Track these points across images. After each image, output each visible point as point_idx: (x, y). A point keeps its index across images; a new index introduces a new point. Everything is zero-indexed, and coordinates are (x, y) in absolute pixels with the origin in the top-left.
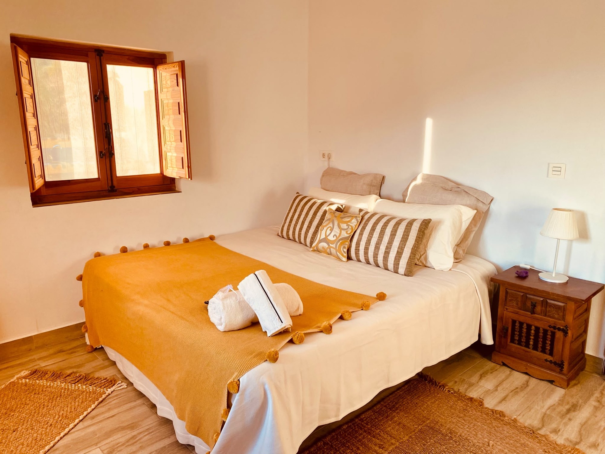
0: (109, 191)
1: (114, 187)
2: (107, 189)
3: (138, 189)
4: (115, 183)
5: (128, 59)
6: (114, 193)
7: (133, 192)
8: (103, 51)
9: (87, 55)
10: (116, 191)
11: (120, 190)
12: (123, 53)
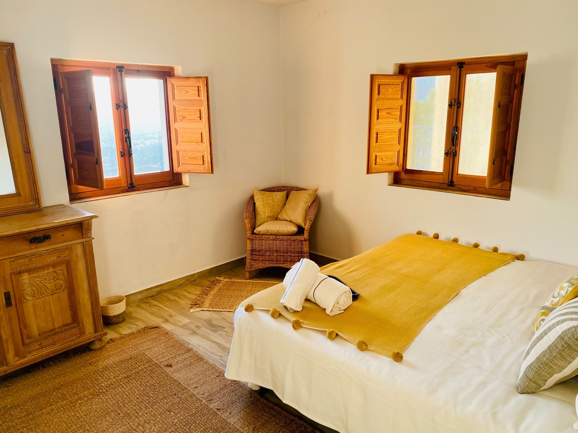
0: (449, 185)
1: (453, 182)
2: (447, 183)
3: (474, 188)
4: (455, 180)
5: (486, 66)
6: (453, 188)
7: (469, 190)
8: (464, 63)
9: (450, 69)
10: (454, 186)
11: (459, 186)
12: (481, 61)
